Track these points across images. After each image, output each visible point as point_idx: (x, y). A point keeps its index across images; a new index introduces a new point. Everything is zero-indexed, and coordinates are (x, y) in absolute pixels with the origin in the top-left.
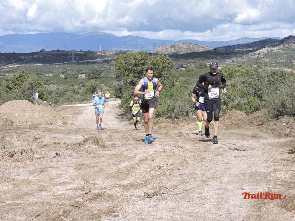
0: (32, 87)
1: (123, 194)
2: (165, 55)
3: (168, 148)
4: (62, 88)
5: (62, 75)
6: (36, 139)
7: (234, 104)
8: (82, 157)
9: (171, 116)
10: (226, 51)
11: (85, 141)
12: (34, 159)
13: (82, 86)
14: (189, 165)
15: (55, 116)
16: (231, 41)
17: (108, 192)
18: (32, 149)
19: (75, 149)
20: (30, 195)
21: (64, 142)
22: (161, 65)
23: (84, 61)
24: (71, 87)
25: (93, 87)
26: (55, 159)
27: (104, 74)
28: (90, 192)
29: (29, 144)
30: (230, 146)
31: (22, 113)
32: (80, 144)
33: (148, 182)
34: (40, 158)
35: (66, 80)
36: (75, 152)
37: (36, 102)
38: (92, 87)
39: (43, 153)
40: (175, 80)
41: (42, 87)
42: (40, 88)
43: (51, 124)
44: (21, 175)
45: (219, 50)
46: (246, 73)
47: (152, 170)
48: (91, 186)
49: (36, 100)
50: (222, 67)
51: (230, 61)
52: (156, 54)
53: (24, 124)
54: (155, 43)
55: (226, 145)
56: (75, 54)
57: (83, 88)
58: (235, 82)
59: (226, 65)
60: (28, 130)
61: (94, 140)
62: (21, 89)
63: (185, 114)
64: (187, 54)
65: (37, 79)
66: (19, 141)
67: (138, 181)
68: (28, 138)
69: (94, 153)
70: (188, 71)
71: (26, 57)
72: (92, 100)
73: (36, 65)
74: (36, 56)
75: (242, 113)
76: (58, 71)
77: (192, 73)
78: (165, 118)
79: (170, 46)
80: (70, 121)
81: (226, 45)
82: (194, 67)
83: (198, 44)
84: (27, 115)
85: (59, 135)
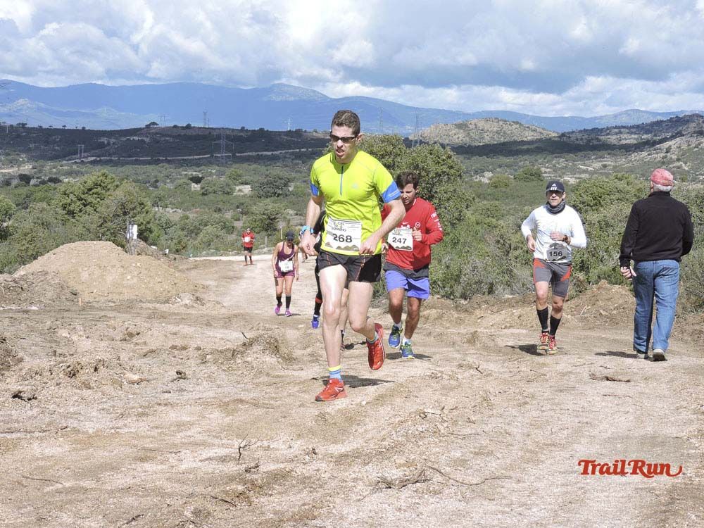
0: (125, 211)
1: (336, 475)
2: (443, 146)
3: (443, 370)
4: (196, 215)
5: (196, 186)
6: (131, 335)
7: (605, 268)
8: (238, 382)
9: (451, 293)
10: (589, 141)
11: (247, 345)
12: (125, 383)
13: (242, 213)
14: (494, 411)
15: (176, 282)
16: (601, 118)
17: (300, 470)
18: (121, 359)
19: (222, 363)
20: (114, 468)
21: (196, 346)
22: (433, 168)
23: (249, 153)
24: (216, 215)
25: (269, 217)
26: (173, 386)
27: (295, 187)
28: (257, 466)
29: (112, 348)
30: (592, 369)
31: (97, 272)
32: (234, 350)
33: (396, 448)
34: (140, 380)
35: (206, 197)
36: (224, 370)
37: (133, 248)
38: (266, 217)
39: (146, 370)
40: (464, 205)
41: (147, 213)
42: (143, 215)
43: (167, 301)
44: (95, 419)
45: (573, 137)
46: (635, 195)
47: (407, 421)
48: (259, 454)
49: (132, 243)
50: (579, 178)
51: (597, 165)
52: (421, 142)
53: (102, 299)
54: (420, 115)
55: (584, 366)
56: (228, 137)
57: (245, 217)
58: (608, 215)
59: (587, 175)
60: (110, 314)
61: (269, 343)
62: (97, 214)
63: (485, 288)
64: (494, 145)
65: (136, 192)
66: (90, 340)
67: (372, 446)
68: (112, 333)
69: (268, 373)
70: (496, 187)
71: (112, 141)
72: (264, 248)
73: (134, 158)
74: (136, 138)
75: (624, 292)
76: (186, 175)
77: (505, 192)
78: (438, 296)
79: (455, 125)
80: (212, 297)
81: (589, 127)
82: (512, 177)
83: (523, 122)
84: (109, 279)
85: (185, 329)
